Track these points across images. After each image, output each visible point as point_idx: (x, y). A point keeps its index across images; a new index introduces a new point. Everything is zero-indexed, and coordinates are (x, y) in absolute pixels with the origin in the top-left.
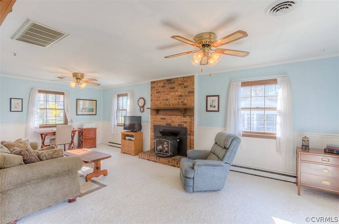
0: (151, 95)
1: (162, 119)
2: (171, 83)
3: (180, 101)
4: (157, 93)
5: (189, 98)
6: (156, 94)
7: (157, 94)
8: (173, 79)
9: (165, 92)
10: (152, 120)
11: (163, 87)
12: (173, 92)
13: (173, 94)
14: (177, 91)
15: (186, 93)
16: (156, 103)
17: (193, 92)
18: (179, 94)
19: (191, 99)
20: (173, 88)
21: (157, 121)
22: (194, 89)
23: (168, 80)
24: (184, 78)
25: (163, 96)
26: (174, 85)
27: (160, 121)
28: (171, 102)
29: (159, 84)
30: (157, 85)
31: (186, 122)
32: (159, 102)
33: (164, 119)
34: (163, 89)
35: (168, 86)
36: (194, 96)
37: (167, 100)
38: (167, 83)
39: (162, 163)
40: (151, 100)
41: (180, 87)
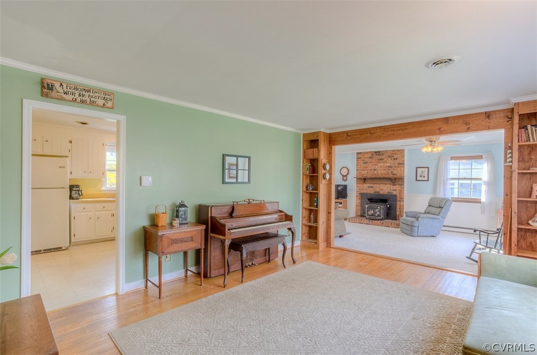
0: (357, 165)
1: (369, 187)
2: (380, 155)
3: (390, 171)
4: (363, 163)
5: (399, 169)
6: (362, 164)
7: (364, 164)
8: (382, 151)
9: (373, 162)
10: (358, 188)
11: (371, 158)
12: (382, 163)
13: (382, 165)
14: (386, 162)
15: (396, 165)
16: (363, 172)
17: (404, 164)
18: (389, 165)
19: (401, 169)
20: (381, 160)
21: (363, 189)
22: (404, 161)
23: (376, 152)
24: (393, 151)
25: (371, 166)
26: (383, 157)
27: (367, 189)
28: (379, 172)
29: (366, 155)
30: (364, 156)
31: (395, 190)
32: (366, 172)
33: (372, 187)
34: (370, 160)
35: (376, 157)
36: (404, 167)
37: (375, 170)
38: (375, 155)
39: (375, 225)
40: (357, 170)
41: (389, 159)
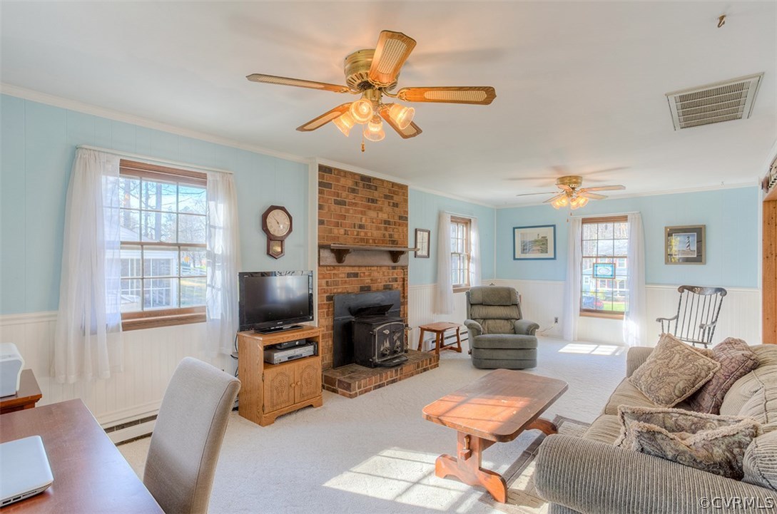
0: (321, 207)
1: (349, 275)
2: (369, 187)
3: (387, 233)
4: (337, 203)
5: (400, 228)
6: (333, 207)
7: (337, 207)
8: (375, 179)
9: (355, 204)
10: (324, 282)
11: (353, 191)
12: (375, 209)
13: (372, 214)
14: (381, 210)
15: (396, 219)
16: (335, 231)
17: (407, 219)
18: (385, 217)
19: (403, 230)
20: (373, 201)
21: (336, 283)
22: (407, 212)
23: (365, 179)
24: (394, 184)
25: (353, 216)
26: (376, 194)
27: (346, 282)
28: (369, 234)
29: (343, 181)
30: (338, 181)
31: (396, 280)
32: (342, 231)
33: (356, 275)
34: (350, 198)
35: (364, 193)
36: (407, 226)
37: (361, 227)
38: (361, 185)
40: (321, 222)
41: (386, 202)
